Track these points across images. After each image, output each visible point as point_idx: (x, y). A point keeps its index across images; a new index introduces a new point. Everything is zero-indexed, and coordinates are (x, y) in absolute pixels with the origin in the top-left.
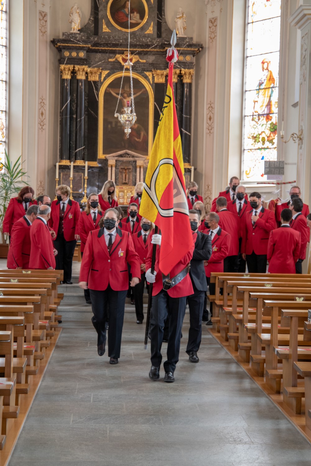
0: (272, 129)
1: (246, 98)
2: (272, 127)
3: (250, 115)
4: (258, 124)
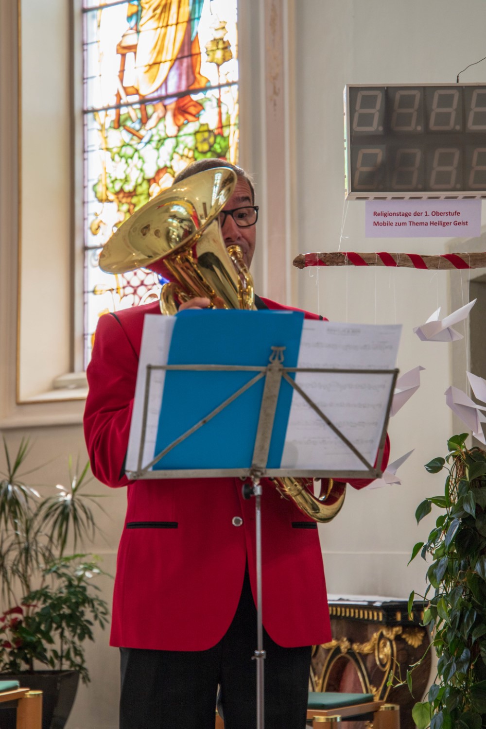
3: (105, 105)
4: (141, 138)
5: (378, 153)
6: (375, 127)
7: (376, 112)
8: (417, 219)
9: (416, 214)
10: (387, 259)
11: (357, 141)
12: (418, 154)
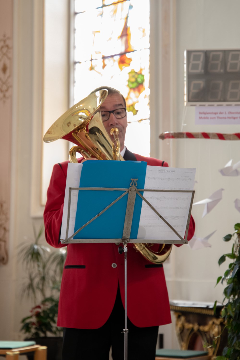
0: (133, 83)
1: (76, 27)
2: (133, 80)
3: (85, 60)
5: (201, 83)
6: (200, 70)
7: (200, 62)
8: (221, 116)
9: (221, 113)
10: (206, 136)
11: (190, 77)
12: (221, 84)
